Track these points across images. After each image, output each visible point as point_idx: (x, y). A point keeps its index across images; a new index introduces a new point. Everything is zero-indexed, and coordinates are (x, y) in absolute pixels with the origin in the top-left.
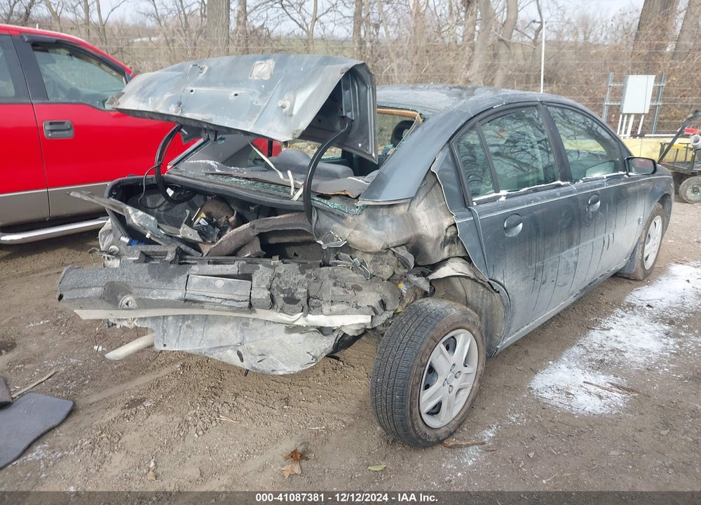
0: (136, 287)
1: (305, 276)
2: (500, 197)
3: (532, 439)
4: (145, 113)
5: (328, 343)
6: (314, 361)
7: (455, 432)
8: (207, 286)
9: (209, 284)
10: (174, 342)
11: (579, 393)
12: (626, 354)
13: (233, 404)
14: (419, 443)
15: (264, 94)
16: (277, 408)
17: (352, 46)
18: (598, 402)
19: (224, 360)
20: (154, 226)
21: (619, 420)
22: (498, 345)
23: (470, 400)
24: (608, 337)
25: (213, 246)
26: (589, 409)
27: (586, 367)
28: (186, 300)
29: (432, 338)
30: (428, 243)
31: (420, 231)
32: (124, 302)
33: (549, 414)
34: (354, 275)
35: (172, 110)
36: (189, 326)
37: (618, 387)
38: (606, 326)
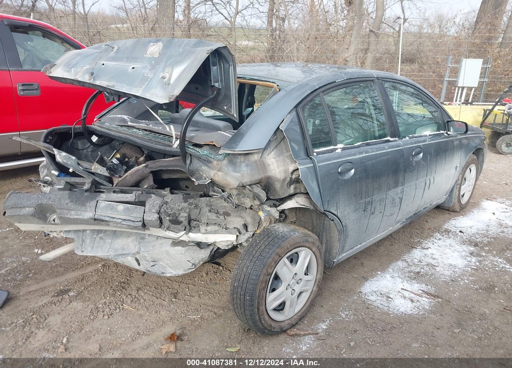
0: (59, 209)
1: (187, 204)
2: (337, 149)
3: (355, 332)
4: (68, 80)
5: (205, 254)
6: (193, 267)
7: (297, 323)
8: (111, 209)
9: (112, 208)
10: (89, 249)
11: (396, 297)
12: (437, 268)
13: (135, 296)
14: (265, 332)
15: (153, 67)
16: (167, 300)
17: (266, 33)
18: (410, 304)
19: (126, 264)
20: (74, 164)
21: (424, 319)
22: (335, 259)
23: (310, 300)
24: (426, 255)
25: (120, 179)
26: (402, 310)
27: (405, 277)
28: (95, 219)
29: (277, 254)
30: (276, 183)
31: (270, 174)
32: (52, 219)
33: (370, 313)
34: (226, 204)
35: (86, 79)
36: (101, 238)
37: (427, 293)
38: (426, 246)
